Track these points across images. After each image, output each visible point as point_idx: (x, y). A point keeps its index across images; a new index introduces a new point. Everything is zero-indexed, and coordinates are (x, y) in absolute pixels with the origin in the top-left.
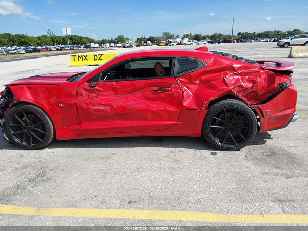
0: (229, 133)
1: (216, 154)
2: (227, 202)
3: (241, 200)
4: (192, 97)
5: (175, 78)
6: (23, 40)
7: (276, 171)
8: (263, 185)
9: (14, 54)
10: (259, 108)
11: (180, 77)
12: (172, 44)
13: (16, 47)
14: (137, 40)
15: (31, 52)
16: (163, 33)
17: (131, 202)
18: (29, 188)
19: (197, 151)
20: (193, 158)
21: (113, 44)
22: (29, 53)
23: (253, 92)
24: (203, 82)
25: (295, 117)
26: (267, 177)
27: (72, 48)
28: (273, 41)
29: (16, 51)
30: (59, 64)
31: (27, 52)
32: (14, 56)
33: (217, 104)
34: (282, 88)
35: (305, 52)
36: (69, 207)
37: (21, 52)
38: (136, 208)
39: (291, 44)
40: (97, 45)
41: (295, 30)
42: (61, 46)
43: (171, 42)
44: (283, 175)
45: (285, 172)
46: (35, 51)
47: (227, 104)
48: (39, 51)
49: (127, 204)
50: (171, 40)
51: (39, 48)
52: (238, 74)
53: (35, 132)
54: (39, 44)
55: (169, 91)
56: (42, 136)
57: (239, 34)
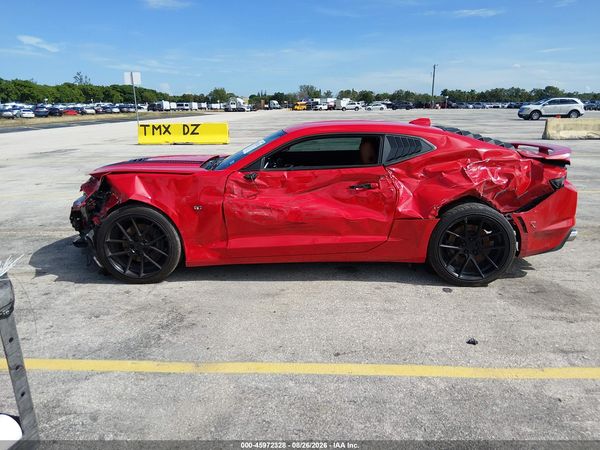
0: (471, 257)
1: (450, 291)
2: (485, 354)
3: (506, 352)
4: (411, 199)
5: (385, 167)
6: (26, 91)
7: (550, 314)
8: (534, 332)
9: (12, 118)
10: (520, 218)
11: (393, 166)
12: (319, 107)
13: (14, 104)
14: (251, 97)
15: (46, 115)
16: (301, 87)
17: (338, 354)
18: (166, 336)
19: (420, 286)
20: (416, 296)
21: (204, 105)
22: (41, 116)
23: (508, 191)
24: (430, 175)
25: (573, 234)
26: (539, 322)
27: (125, 109)
28: (508, 107)
29: (15, 112)
30: (113, 141)
31: (38, 115)
32: (13, 121)
33: (454, 211)
34: (555, 187)
35: (571, 129)
36: (243, 361)
37: (26, 114)
38: (349, 362)
39: (543, 113)
40: (174, 105)
41: (548, 88)
42: (102, 104)
43: (317, 103)
44: (561, 319)
45: (564, 315)
46: (52, 113)
47: (468, 210)
48: (61, 114)
49: (333, 357)
50: (318, 100)
51: (60, 107)
52: (484, 164)
53: (150, 252)
54: (58, 101)
55: (375, 188)
56: (162, 260)
57: (444, 93)
